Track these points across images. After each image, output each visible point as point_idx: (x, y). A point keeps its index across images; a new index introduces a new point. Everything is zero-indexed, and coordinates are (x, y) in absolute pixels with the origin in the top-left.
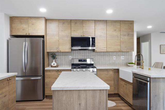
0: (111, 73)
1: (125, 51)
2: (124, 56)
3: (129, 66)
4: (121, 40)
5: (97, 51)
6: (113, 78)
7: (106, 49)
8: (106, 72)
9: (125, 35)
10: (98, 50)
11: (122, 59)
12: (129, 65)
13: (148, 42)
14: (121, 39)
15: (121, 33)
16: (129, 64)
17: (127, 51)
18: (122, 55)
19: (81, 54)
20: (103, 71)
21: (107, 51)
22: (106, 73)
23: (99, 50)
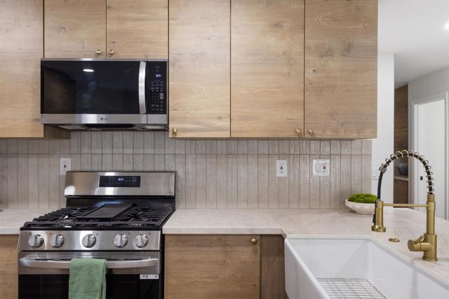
0: (246, 255)
1: (329, 134)
2: (328, 161)
3: (353, 212)
4: (310, 75)
5: (179, 135)
6: (257, 283)
7: (226, 124)
8: (219, 249)
9: (328, 53)
10: (185, 130)
11: (321, 174)
12: (351, 205)
13: (443, 101)
14: (309, 70)
15: (309, 42)
16: (351, 200)
17: (342, 135)
18: (320, 157)
19: (115, 151)
20: (198, 246)
21: (234, 135)
22: (215, 254)
23: (192, 130)
